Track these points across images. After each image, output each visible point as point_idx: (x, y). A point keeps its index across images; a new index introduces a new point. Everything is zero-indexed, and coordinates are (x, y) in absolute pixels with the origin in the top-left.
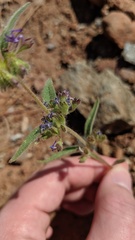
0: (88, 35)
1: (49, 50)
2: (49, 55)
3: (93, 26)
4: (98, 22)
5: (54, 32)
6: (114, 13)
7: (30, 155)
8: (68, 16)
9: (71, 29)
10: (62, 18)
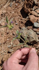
0: (25, 20)
1: (16, 25)
2: (16, 26)
3: (26, 18)
4: (28, 17)
5: (17, 20)
6: (31, 15)
7: (13, 50)
8: (20, 16)
9: (21, 19)
10: (19, 17)
